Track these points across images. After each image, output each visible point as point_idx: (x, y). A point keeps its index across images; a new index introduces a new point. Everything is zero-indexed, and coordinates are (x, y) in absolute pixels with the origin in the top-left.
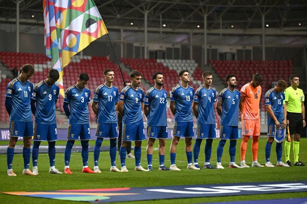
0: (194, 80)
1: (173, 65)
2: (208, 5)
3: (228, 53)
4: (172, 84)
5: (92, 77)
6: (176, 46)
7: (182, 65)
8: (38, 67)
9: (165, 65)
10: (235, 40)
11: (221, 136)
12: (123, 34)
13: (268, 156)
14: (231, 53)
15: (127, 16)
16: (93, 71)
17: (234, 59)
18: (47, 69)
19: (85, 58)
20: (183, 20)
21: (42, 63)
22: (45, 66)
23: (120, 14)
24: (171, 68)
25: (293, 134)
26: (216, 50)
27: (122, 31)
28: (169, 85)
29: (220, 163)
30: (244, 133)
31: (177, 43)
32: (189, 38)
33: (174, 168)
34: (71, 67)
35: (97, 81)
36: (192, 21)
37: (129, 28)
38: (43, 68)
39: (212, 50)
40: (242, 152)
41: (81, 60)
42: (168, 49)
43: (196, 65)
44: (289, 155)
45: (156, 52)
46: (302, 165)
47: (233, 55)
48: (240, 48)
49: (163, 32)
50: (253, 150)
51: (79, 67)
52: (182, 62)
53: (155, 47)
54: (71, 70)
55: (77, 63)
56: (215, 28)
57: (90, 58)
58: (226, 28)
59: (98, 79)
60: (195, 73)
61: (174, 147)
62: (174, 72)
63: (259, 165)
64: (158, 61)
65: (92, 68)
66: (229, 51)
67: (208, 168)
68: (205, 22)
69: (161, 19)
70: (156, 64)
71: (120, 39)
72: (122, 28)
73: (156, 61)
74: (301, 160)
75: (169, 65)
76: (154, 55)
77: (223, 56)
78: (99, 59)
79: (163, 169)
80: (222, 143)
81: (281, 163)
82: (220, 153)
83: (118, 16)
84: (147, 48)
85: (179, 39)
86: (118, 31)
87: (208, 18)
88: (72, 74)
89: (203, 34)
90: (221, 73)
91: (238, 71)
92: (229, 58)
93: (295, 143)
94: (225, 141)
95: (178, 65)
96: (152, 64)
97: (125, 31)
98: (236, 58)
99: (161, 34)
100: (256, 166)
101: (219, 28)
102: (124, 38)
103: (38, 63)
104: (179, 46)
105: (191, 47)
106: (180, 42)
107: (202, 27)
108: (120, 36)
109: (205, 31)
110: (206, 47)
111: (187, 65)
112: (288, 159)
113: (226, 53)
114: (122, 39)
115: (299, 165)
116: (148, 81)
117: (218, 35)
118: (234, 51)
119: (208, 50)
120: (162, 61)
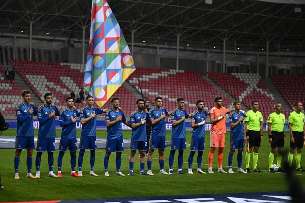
0: (258, 88)
1: (243, 77)
2: (270, 35)
3: (284, 69)
4: (241, 91)
5: (183, 85)
6: (247, 64)
7: (250, 77)
8: (146, 78)
9: (237, 77)
10: (290, 60)
11: (192, 148)
12: (209, 55)
13: (230, 164)
14: (286, 69)
15: (211, 41)
16: (184, 81)
17: (288, 73)
18: (152, 79)
19: (180, 71)
20: (251, 45)
21: (149, 75)
22: (150, 77)
23: (206, 40)
24: (241, 79)
25: (252, 147)
26: (276, 67)
27: (208, 52)
28: (239, 92)
29: (191, 169)
30: (211, 146)
31: (247, 62)
32: (256, 58)
33: (150, 173)
34: (169, 78)
35: (187, 88)
36: (258, 46)
37: (213, 50)
38: (149, 78)
39: (273, 67)
40: (209, 161)
41: (177, 73)
42: (241, 66)
43: (260, 77)
44: (249, 163)
45: (232, 67)
46: (259, 171)
47: (288, 71)
48: (294, 65)
49: (237, 54)
50: (219, 159)
51: (175, 78)
52: (250, 75)
53: (231, 64)
54: (169, 80)
55: (173, 74)
56: (275, 51)
57: (183, 71)
58: (283, 51)
59: (188, 86)
60: (258, 83)
61: (150, 157)
62: (243, 82)
63: (223, 171)
64: (233, 74)
65: (184, 78)
66: (285, 67)
67: (180, 173)
68: (268, 46)
69: (235, 44)
70: (231, 76)
71: (206, 58)
72: (208, 50)
73: (231, 75)
74: (259, 167)
75: (240, 77)
76: (230, 69)
77: (281, 71)
78: (190, 72)
79: (143, 174)
80: (192, 154)
81: (241, 170)
82: (190, 161)
83: (205, 42)
84: (225, 65)
85: (249, 58)
86: (205, 52)
87: (270, 44)
88: (169, 83)
89: (265, 55)
90: (278, 83)
91: (290, 83)
92: (285, 72)
93: (255, 154)
94: (194, 152)
95: (246, 77)
96: (228, 76)
97: (209, 52)
98: (290, 72)
99: (235, 55)
100: (221, 172)
101: (278, 51)
102: (209, 57)
103: (146, 75)
104: (249, 64)
105: (258, 64)
106: (250, 61)
107: (265, 50)
108: (207, 55)
109: (268, 53)
110: (268, 64)
111: (253, 77)
112: (248, 166)
113: (282, 69)
114: (208, 58)
115: (256, 171)
116: (224, 88)
117: (277, 56)
118: (289, 67)
119: (270, 67)
120: (236, 74)
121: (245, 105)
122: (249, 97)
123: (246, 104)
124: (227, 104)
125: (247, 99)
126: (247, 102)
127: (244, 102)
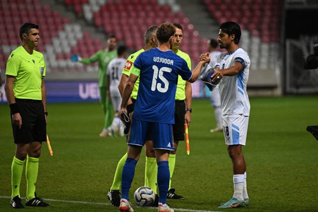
93: (30, 161)
112: (17, 193)
121: (101, 29)
122: (112, 8)
123: (103, 25)
124: (52, 27)
125: (106, 14)
126: (107, 21)
127: (98, 21)
